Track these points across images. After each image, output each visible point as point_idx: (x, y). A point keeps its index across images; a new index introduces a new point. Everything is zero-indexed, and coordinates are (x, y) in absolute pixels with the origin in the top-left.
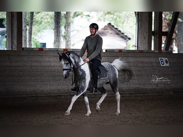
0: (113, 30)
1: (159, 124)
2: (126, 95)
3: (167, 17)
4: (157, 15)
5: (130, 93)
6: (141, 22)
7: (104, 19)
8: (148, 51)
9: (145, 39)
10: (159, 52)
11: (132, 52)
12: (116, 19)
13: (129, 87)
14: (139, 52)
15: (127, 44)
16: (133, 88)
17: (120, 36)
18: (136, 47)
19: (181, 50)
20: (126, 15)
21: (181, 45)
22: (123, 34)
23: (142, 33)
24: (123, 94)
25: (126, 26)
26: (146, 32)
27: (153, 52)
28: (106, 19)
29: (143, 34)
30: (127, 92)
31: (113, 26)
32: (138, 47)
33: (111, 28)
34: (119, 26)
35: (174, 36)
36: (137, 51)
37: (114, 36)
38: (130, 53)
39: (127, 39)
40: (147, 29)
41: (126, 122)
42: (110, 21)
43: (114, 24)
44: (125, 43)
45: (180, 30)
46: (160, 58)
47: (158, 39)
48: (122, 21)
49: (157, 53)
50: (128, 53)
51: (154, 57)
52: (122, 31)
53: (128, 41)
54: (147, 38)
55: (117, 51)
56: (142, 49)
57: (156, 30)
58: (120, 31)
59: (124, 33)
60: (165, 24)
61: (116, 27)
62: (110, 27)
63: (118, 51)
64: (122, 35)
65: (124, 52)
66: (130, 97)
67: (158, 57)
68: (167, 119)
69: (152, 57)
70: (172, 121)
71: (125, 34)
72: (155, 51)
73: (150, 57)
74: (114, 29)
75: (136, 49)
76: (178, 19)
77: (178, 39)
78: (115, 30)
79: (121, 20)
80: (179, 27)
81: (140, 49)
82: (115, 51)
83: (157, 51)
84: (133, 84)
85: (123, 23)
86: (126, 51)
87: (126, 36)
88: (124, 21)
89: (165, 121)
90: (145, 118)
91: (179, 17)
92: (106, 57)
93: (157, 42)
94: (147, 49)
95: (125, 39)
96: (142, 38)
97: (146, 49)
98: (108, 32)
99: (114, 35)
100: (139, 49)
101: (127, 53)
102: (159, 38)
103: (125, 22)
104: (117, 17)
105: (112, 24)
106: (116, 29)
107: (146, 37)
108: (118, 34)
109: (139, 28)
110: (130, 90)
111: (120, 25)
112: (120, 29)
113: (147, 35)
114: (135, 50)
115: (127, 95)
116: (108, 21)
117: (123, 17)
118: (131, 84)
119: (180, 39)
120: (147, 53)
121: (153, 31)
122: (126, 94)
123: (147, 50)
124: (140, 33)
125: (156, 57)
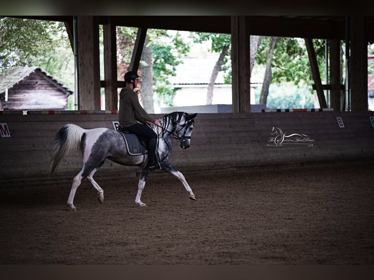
0: (45, 80)
1: (111, 224)
2: (62, 181)
3: (125, 60)
4: (108, 57)
5: (69, 177)
6: (82, 67)
7: (30, 63)
8: (95, 112)
9: (89, 93)
10: (112, 113)
11: (71, 114)
12: (49, 63)
13: (67, 169)
14: (81, 114)
15: (67, 101)
16: (73, 170)
17: (55, 88)
18: (77, 106)
19: (149, 108)
20: (64, 56)
21: (148, 101)
22: (60, 85)
23: (84, 84)
24: (57, 181)
25: (64, 73)
26: (92, 83)
27: (103, 113)
28: (33, 62)
29: (87, 86)
30: (64, 176)
31: (44, 73)
32: (79, 105)
33: (41, 77)
34: (54, 73)
35: (138, 87)
36: (79, 113)
37: (45, 89)
38: (66, 115)
39: (68, 93)
40: (93, 78)
41: (59, 223)
42: (39, 65)
43: (46, 70)
44: (65, 100)
45: (146, 79)
46: (114, 122)
47: (111, 93)
48: (59, 65)
49: (110, 114)
50: (64, 115)
51: (104, 121)
52: (59, 80)
53: (68, 96)
54: (92, 92)
55: (45, 113)
56: (86, 109)
57: (107, 78)
58: (55, 81)
59: (61, 83)
60: (125, 69)
61: (48, 74)
62: (39, 75)
63: (48, 113)
64: (59, 87)
65: (57, 114)
66: (69, 184)
67: (110, 121)
68: (123, 216)
69: (102, 121)
70: (132, 219)
71: (64, 86)
72: (106, 112)
73: (99, 121)
74: (45, 78)
75: (77, 109)
76: (140, 62)
77: (143, 92)
78: (48, 79)
79: (58, 63)
80: (144, 74)
81: (83, 110)
82: (43, 113)
83: (110, 112)
84: (73, 164)
85: (60, 68)
86: (60, 113)
87: (65, 89)
88: (61, 66)
89: (121, 219)
90: (91, 215)
91: (141, 58)
92: (28, 123)
93: (111, 97)
94: (93, 109)
95: (65, 94)
96: (84, 92)
97: (91, 108)
98: (37, 83)
99: (46, 87)
100: (80, 109)
101: (61, 115)
102: (112, 91)
103: (64, 68)
104: (50, 59)
105: (43, 70)
106: (50, 77)
107: (91, 90)
108: (52, 86)
109: (79, 76)
110: (68, 173)
111: (56, 71)
112: (55, 77)
113: (93, 86)
114: (75, 111)
115: (65, 181)
116: (37, 66)
117: (59, 59)
118: (70, 163)
119: (146, 92)
120: (94, 115)
121: (102, 81)
122: (63, 179)
123: (93, 111)
124: (81, 84)
125: (108, 121)
